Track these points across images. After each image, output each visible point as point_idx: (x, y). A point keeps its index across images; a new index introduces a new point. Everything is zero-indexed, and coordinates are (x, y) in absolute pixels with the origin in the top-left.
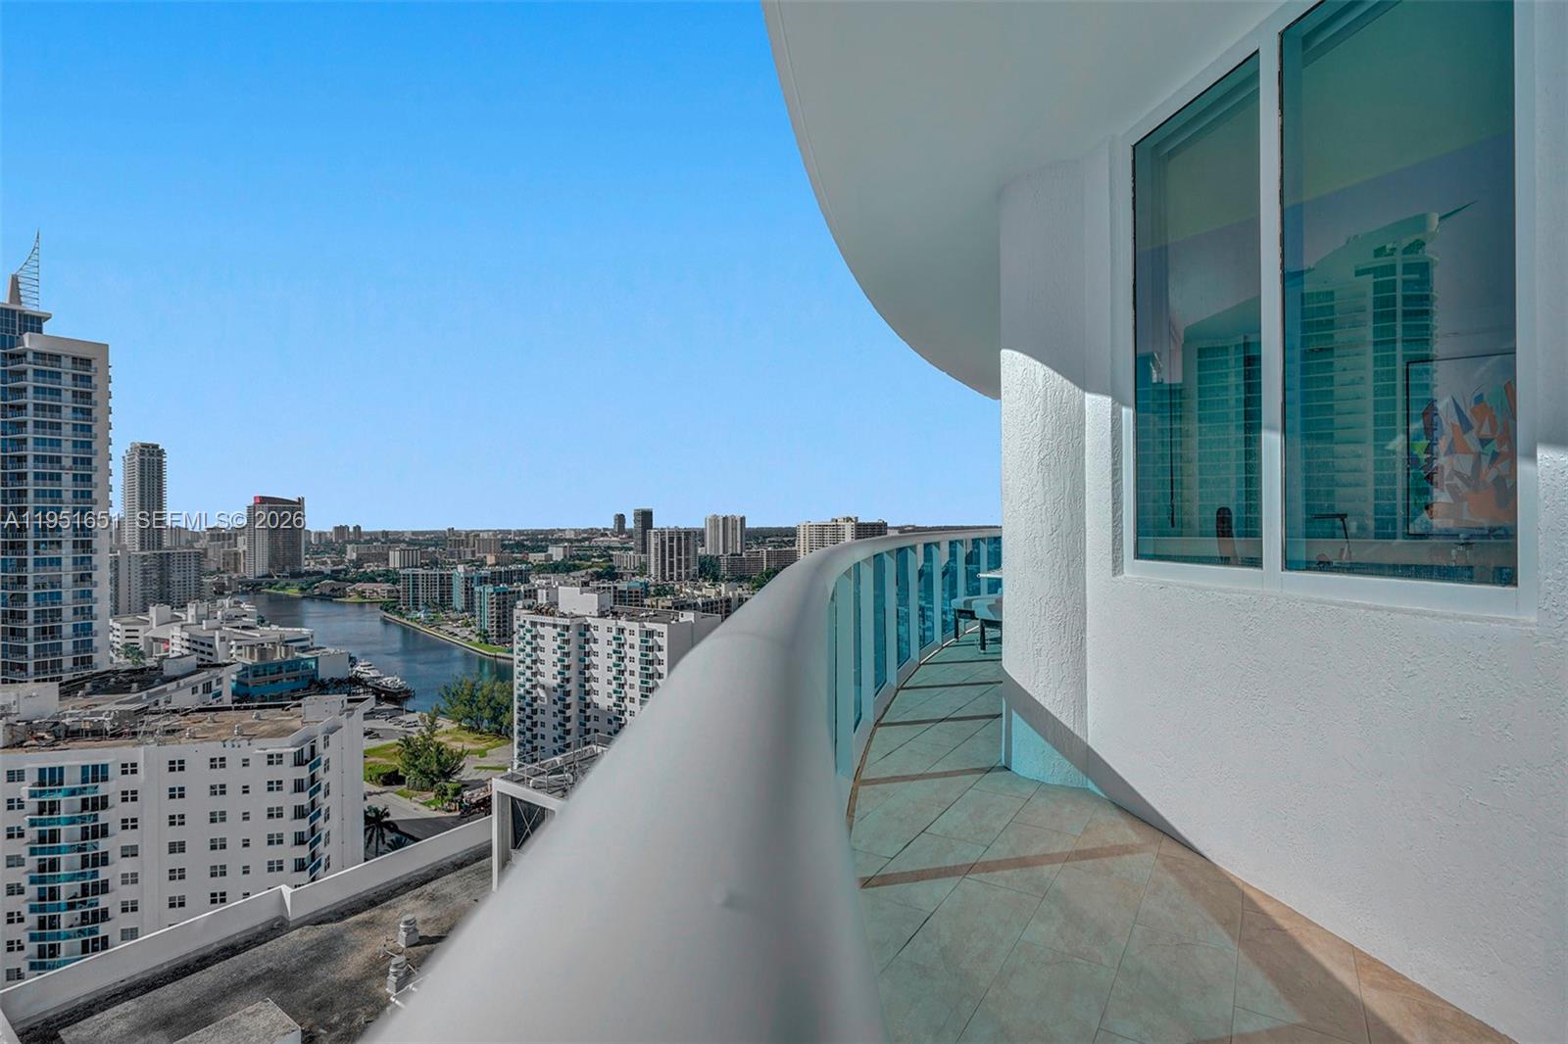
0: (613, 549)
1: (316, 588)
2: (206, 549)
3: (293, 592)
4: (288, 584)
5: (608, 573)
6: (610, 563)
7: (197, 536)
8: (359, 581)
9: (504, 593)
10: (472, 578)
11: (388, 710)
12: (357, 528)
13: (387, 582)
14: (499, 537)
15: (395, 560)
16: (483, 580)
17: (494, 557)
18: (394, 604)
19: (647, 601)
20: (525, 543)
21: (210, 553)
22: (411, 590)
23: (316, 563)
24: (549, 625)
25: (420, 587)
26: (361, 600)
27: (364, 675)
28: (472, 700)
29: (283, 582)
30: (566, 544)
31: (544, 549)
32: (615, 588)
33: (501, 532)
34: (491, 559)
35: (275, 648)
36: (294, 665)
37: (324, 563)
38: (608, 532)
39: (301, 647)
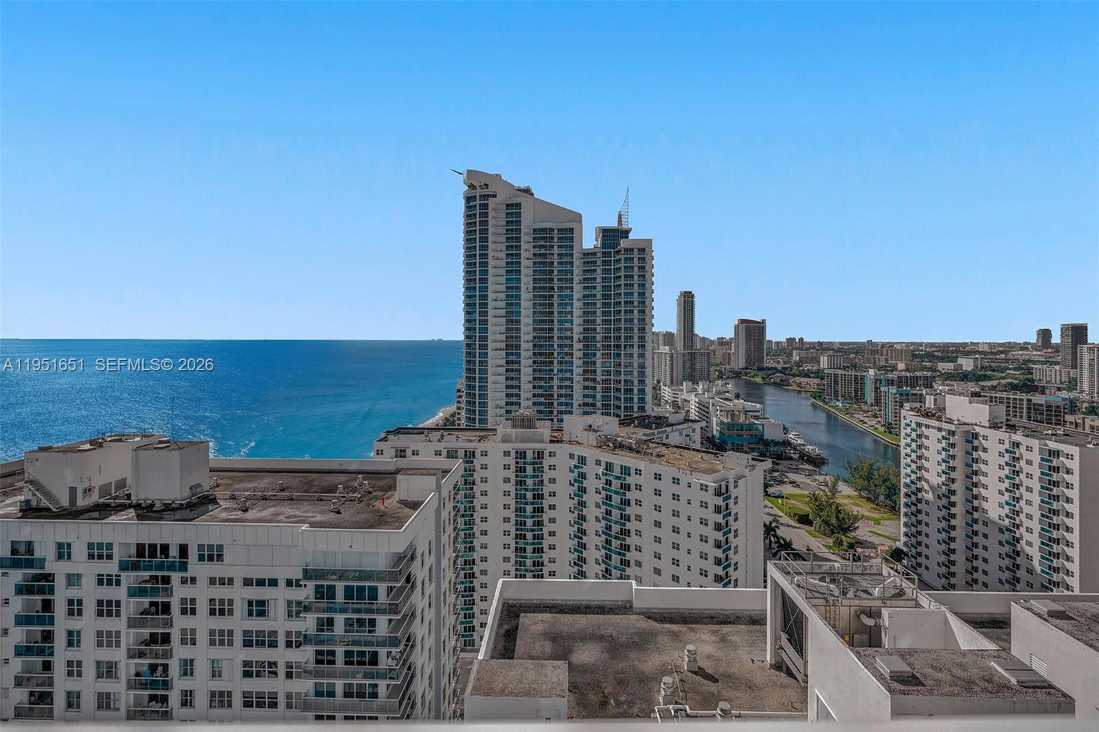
0: (1034, 362)
1: (772, 378)
2: (715, 351)
3: (758, 380)
4: (756, 375)
5: (1025, 385)
6: (1028, 376)
7: (712, 342)
8: (798, 376)
9: (907, 395)
10: (881, 380)
11: (807, 470)
12: (801, 339)
13: (817, 378)
14: (911, 348)
15: (824, 362)
16: (890, 382)
17: (904, 365)
18: (820, 394)
19: (1069, 418)
20: (936, 353)
21: (717, 353)
22: (833, 385)
23: (774, 362)
24: (934, 427)
25: (840, 383)
26: (798, 389)
27: (794, 441)
28: (869, 477)
29: (753, 373)
30: (977, 356)
31: (954, 360)
32: (1029, 400)
33: (912, 344)
34: (901, 366)
35: (740, 415)
36: (750, 427)
37: (779, 362)
38: (1029, 346)
39: (755, 416)
